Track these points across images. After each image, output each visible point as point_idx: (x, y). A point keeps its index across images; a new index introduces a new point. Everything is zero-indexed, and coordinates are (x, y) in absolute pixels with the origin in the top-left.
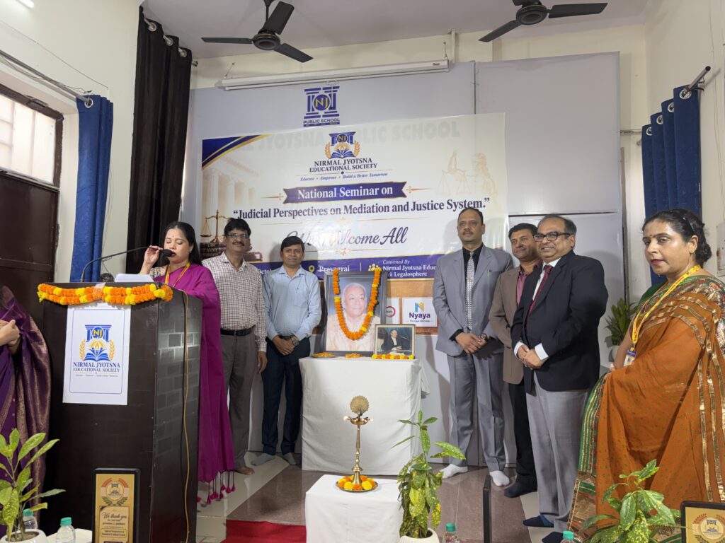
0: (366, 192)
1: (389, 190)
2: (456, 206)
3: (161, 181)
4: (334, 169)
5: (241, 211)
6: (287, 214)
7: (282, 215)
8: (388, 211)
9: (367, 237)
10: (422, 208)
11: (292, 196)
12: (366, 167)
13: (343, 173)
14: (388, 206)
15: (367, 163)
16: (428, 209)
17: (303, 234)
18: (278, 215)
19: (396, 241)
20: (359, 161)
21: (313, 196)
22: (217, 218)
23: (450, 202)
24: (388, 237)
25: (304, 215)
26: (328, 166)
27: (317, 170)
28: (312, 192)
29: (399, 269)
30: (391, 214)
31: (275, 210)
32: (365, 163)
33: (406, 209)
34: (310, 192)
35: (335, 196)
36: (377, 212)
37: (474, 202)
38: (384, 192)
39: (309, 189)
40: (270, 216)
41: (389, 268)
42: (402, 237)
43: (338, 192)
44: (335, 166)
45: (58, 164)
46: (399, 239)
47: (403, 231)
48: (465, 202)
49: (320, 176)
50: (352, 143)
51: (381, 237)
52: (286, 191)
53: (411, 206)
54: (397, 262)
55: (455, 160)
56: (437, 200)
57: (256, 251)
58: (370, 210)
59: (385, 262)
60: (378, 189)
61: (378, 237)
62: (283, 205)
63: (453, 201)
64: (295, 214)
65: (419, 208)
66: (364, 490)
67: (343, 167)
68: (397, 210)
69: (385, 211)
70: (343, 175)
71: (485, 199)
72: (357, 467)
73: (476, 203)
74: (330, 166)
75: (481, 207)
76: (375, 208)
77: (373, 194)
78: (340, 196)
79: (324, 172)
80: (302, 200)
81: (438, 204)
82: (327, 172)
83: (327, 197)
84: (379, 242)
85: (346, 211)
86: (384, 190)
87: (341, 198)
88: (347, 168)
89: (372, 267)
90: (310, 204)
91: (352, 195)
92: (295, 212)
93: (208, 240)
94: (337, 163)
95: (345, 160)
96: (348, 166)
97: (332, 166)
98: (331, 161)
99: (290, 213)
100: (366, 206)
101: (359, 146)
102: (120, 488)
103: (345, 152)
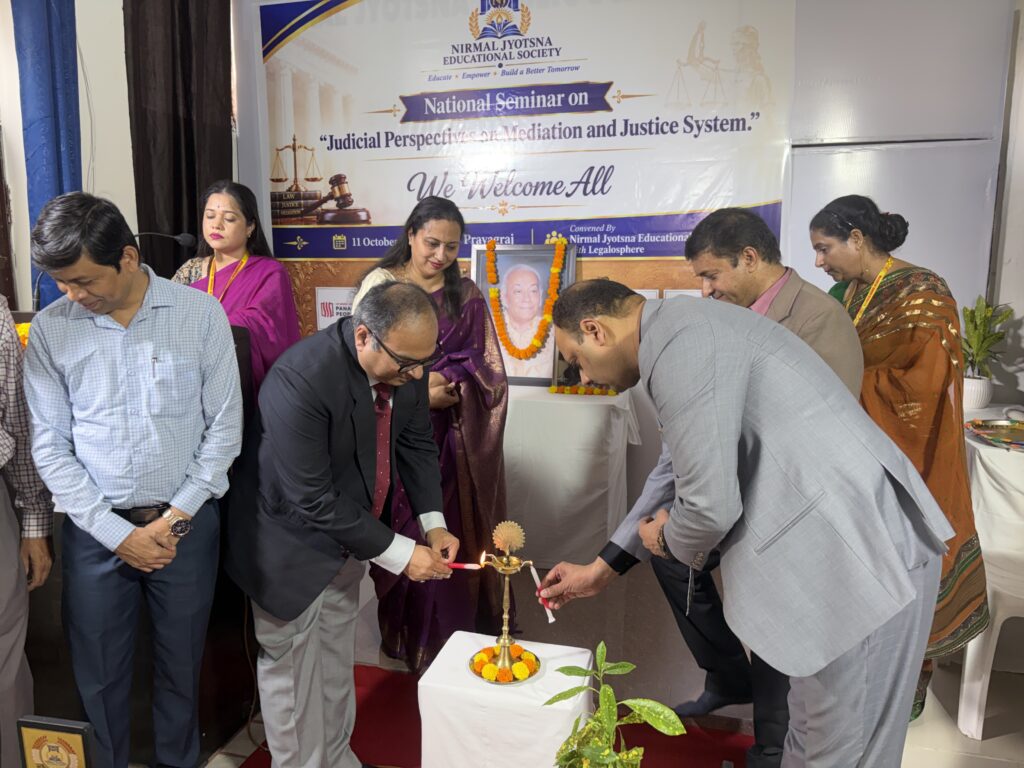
0: (542, 100)
1: (582, 98)
2: (699, 128)
3: (190, 87)
4: (486, 58)
5: (331, 137)
6: (408, 141)
7: (399, 143)
8: (580, 136)
9: (544, 183)
10: (640, 130)
11: (415, 108)
12: (542, 54)
13: (500, 66)
14: (580, 128)
15: (545, 47)
16: (651, 133)
17: (436, 178)
18: (392, 143)
19: (593, 191)
20: (528, 43)
21: (451, 108)
22: (294, 149)
23: (689, 119)
24: (579, 183)
25: (437, 144)
26: (476, 53)
27: (457, 60)
28: (448, 102)
29: (597, 240)
30: (586, 142)
31: (387, 133)
32: (540, 47)
33: (611, 133)
34: (444, 100)
35: (488, 109)
36: (560, 137)
37: (732, 121)
38: (573, 100)
39: (441, 97)
40: (379, 146)
41: (580, 240)
42: (604, 183)
43: (493, 100)
44: (487, 52)
46: (598, 187)
47: (606, 173)
48: (716, 120)
49: (461, 72)
50: (516, 8)
51: (567, 184)
52: (404, 99)
53: (620, 128)
54: (594, 229)
55: (702, 40)
56: (667, 116)
57: (360, 206)
58: (549, 135)
59: (573, 228)
60: (563, 95)
61: (562, 183)
62: (400, 125)
63: (695, 119)
64: (421, 142)
65: (634, 132)
66: (515, 679)
67: (502, 55)
68: (596, 134)
69: (575, 137)
70: (501, 69)
71: (753, 114)
72: (505, 639)
73: (735, 123)
74: (479, 53)
75: (744, 129)
76: (557, 131)
77: (554, 105)
78: (497, 109)
79: (469, 65)
80: (432, 117)
81: (667, 124)
82: (473, 64)
83: (474, 110)
84: (564, 193)
85: (506, 137)
86: (573, 97)
87: (499, 112)
88: (508, 56)
89: (552, 236)
90: (447, 124)
91: (517, 107)
92: (421, 138)
93: (283, 188)
94: (491, 47)
95: (505, 42)
96: (510, 53)
97: (483, 53)
98: (480, 44)
99: (413, 140)
100: (542, 128)
101: (529, 14)
102: (62, 753)
103: (505, 25)
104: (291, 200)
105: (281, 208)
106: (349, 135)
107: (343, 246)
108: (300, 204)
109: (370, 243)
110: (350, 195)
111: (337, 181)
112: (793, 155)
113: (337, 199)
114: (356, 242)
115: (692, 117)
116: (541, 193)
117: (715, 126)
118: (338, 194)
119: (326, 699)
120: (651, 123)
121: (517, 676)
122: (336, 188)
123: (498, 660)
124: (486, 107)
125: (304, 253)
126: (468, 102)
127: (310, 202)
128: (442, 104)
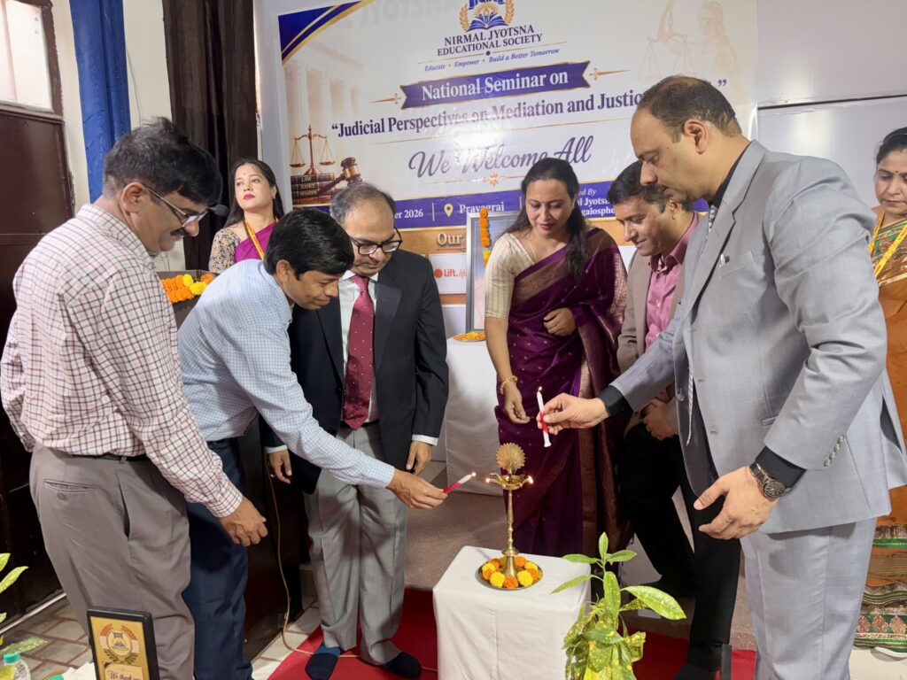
0: (526, 82)
1: (561, 78)
3: (221, 87)
4: (475, 47)
5: (342, 125)
6: (409, 125)
7: (401, 127)
8: (562, 111)
9: (530, 155)
10: (615, 103)
11: (414, 96)
12: (525, 40)
13: (488, 53)
14: (561, 104)
15: (527, 34)
16: (626, 105)
17: (433, 156)
18: (394, 127)
19: (574, 159)
20: (513, 31)
21: (445, 93)
22: (310, 138)
24: (562, 153)
25: (434, 126)
26: (466, 44)
27: (449, 51)
28: (442, 88)
30: (567, 117)
31: (390, 119)
32: (523, 35)
33: (590, 106)
34: (439, 87)
35: (479, 92)
36: (544, 114)
38: (554, 80)
39: (437, 84)
40: (383, 131)
42: (584, 152)
43: (482, 84)
44: (476, 42)
45: (55, 79)
46: (579, 156)
47: (586, 143)
49: (453, 62)
50: (501, 2)
52: (404, 88)
53: (597, 102)
55: (671, 18)
56: (640, 89)
58: (534, 112)
60: (545, 76)
62: (401, 111)
64: (420, 125)
65: (610, 105)
66: (520, 586)
67: (489, 44)
68: (576, 108)
69: (557, 112)
70: (488, 57)
71: (720, 82)
72: (511, 551)
74: (469, 43)
76: (540, 108)
77: (537, 85)
78: (486, 91)
79: (460, 54)
80: (429, 102)
82: (464, 54)
83: (466, 93)
85: (495, 116)
86: (554, 77)
87: (488, 94)
88: (495, 45)
90: (441, 108)
91: (504, 89)
92: (419, 122)
93: (301, 172)
94: (479, 37)
95: (491, 32)
96: (497, 42)
97: (472, 43)
98: (470, 36)
99: (412, 124)
100: (527, 106)
101: (512, 6)
102: (126, 639)
103: (491, 18)
104: (308, 182)
105: (300, 189)
106: (357, 123)
108: (316, 186)
110: (358, 176)
111: (348, 163)
112: (759, 117)
113: (348, 180)
116: (527, 164)
118: (349, 175)
120: (625, 96)
121: (522, 583)
122: (347, 170)
124: (476, 91)
126: (461, 87)
127: (325, 183)
128: (438, 90)
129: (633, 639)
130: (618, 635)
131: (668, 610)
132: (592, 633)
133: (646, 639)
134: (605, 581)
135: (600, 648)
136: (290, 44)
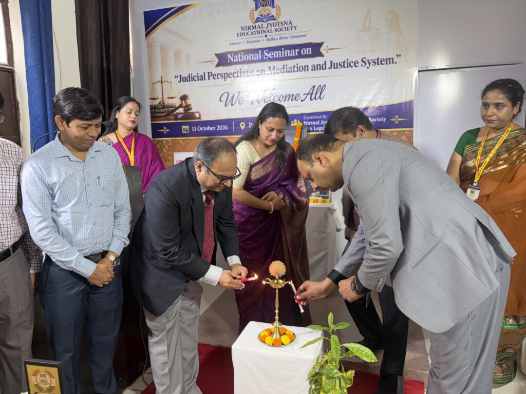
0: (288, 53)
1: (308, 51)
2: (369, 64)
3: (109, 52)
4: (258, 33)
5: (180, 76)
6: (219, 76)
7: (215, 77)
8: (308, 70)
9: (289, 95)
10: (339, 66)
11: (223, 60)
12: (287, 29)
13: (266, 36)
14: (307, 66)
15: (288, 25)
16: (344, 67)
17: (234, 94)
18: (211, 78)
19: (315, 98)
20: (280, 24)
21: (241, 59)
22: (162, 83)
23: (364, 59)
24: (308, 94)
25: (234, 77)
26: (253, 31)
27: (244, 34)
28: (239, 56)
29: (317, 123)
30: (311, 73)
31: (209, 73)
32: (286, 26)
33: (324, 68)
34: (238, 55)
35: (260, 58)
36: (298, 71)
37: (387, 59)
38: (304, 52)
39: (236, 53)
40: (205, 80)
41: (309, 123)
42: (321, 94)
43: (262, 54)
44: (259, 30)
45: (10, 46)
46: (318, 96)
47: (322, 89)
48: (378, 59)
49: (246, 40)
50: (273, 7)
51: (301, 95)
52: (217, 55)
53: (328, 65)
54: (316, 117)
55: (370, 19)
56: (352, 59)
57: (196, 111)
58: (292, 70)
59: (305, 118)
60: (298, 50)
61: (299, 95)
62: (215, 68)
63: (367, 59)
64: (226, 77)
65: (336, 67)
66: (283, 344)
67: (267, 31)
68: (316, 69)
69: (305, 71)
70: (266, 38)
71: (397, 55)
72: (277, 323)
73: (388, 60)
74: (255, 30)
75: (393, 63)
76: (296, 68)
77: (294, 55)
78: (265, 58)
79: (250, 36)
80: (231, 64)
81: (353, 62)
82: (252, 36)
83: (253, 59)
84: (300, 100)
85: (270, 72)
86: (304, 50)
87: (265, 60)
88: (270, 31)
89: (294, 122)
90: (238, 67)
91: (275, 57)
92: (226, 75)
93: (156, 103)
94: (261, 27)
95: (268, 24)
96: (271, 29)
97: (257, 30)
98: (255, 26)
99: (222, 76)
100: (288, 67)
101: (280, 9)
102: (48, 378)
103: (268, 16)
104: (161, 108)
105: (155, 112)
106: (189, 75)
107: (187, 131)
108: (165, 111)
109: (201, 129)
110: (190, 105)
111: (184, 98)
112: (419, 76)
113: (184, 107)
114: (194, 129)
115: (365, 58)
116: (288, 100)
117: (378, 62)
118: (184, 105)
119: (184, 359)
120: (344, 62)
121: (284, 343)
122: (183, 102)
123: (273, 335)
124: (259, 57)
125: (168, 135)
126: (250, 55)
127: (170, 109)
128: (237, 57)
129: (348, 374)
130: (339, 372)
131: (367, 357)
132: (324, 371)
133: (355, 374)
134: (331, 340)
135: (328, 379)
136: (151, 28)
